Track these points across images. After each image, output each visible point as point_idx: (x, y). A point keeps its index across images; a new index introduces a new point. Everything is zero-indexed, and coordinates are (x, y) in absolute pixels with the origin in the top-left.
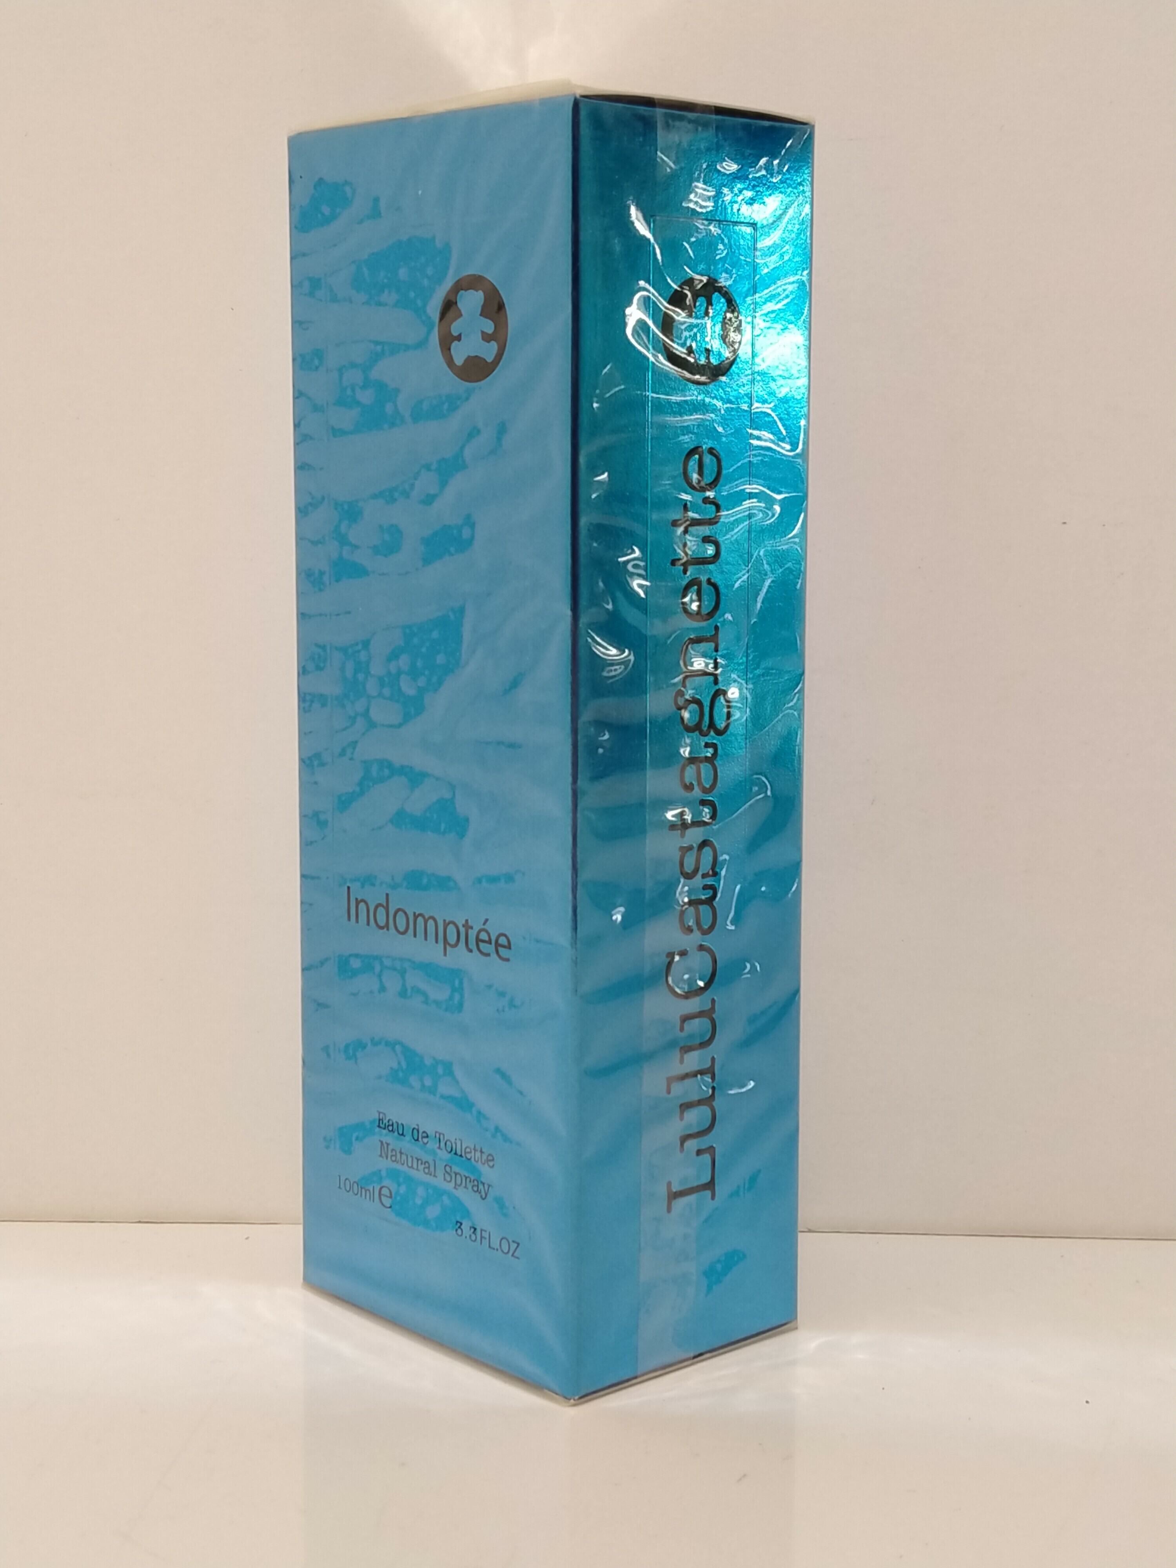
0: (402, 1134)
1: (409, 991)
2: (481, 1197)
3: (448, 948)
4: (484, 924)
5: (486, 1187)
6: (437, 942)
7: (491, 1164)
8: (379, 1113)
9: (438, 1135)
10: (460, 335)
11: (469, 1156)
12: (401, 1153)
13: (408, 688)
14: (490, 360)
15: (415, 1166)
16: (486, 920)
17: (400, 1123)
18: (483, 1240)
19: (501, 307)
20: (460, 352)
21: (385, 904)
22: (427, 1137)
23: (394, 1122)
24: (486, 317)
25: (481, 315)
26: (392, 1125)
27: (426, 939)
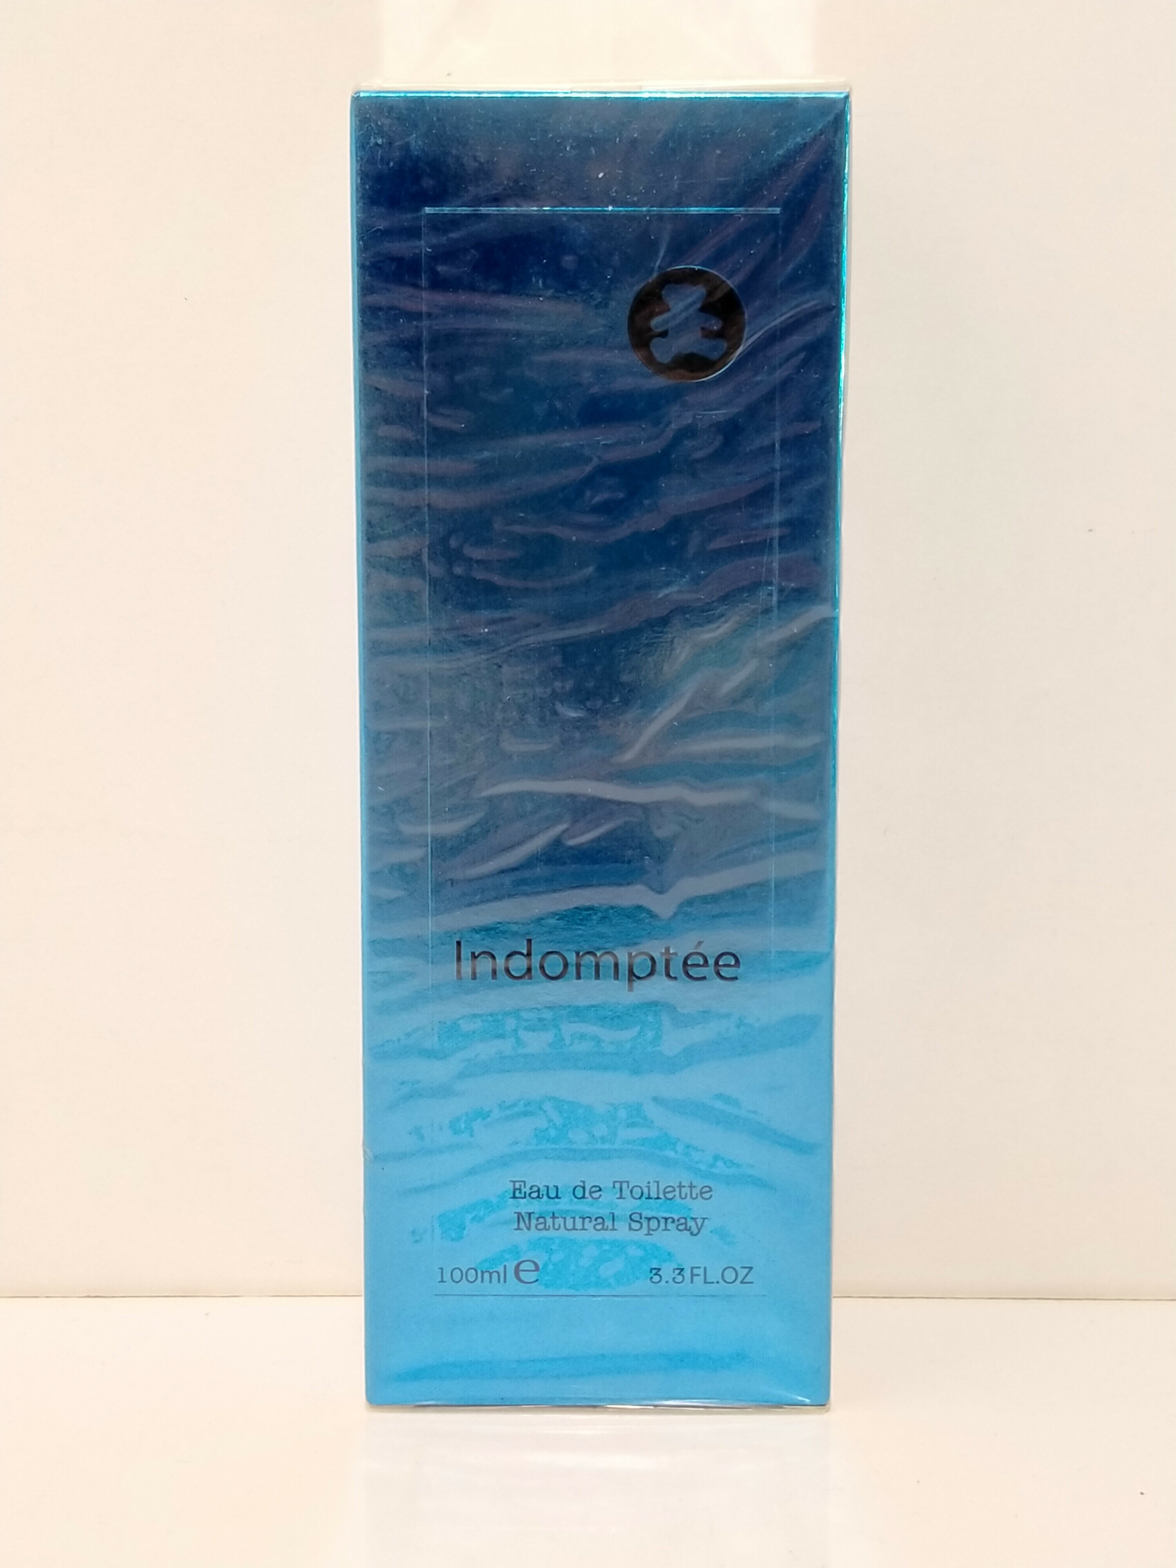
0: (557, 1197)
2: (692, 1234)
5: (699, 1222)
7: (707, 1196)
8: (514, 1182)
9: (618, 1185)
11: (670, 1195)
12: (554, 1217)
15: (579, 1225)
17: (551, 1186)
18: (695, 1278)
22: (600, 1190)
23: (541, 1187)
26: (538, 1191)
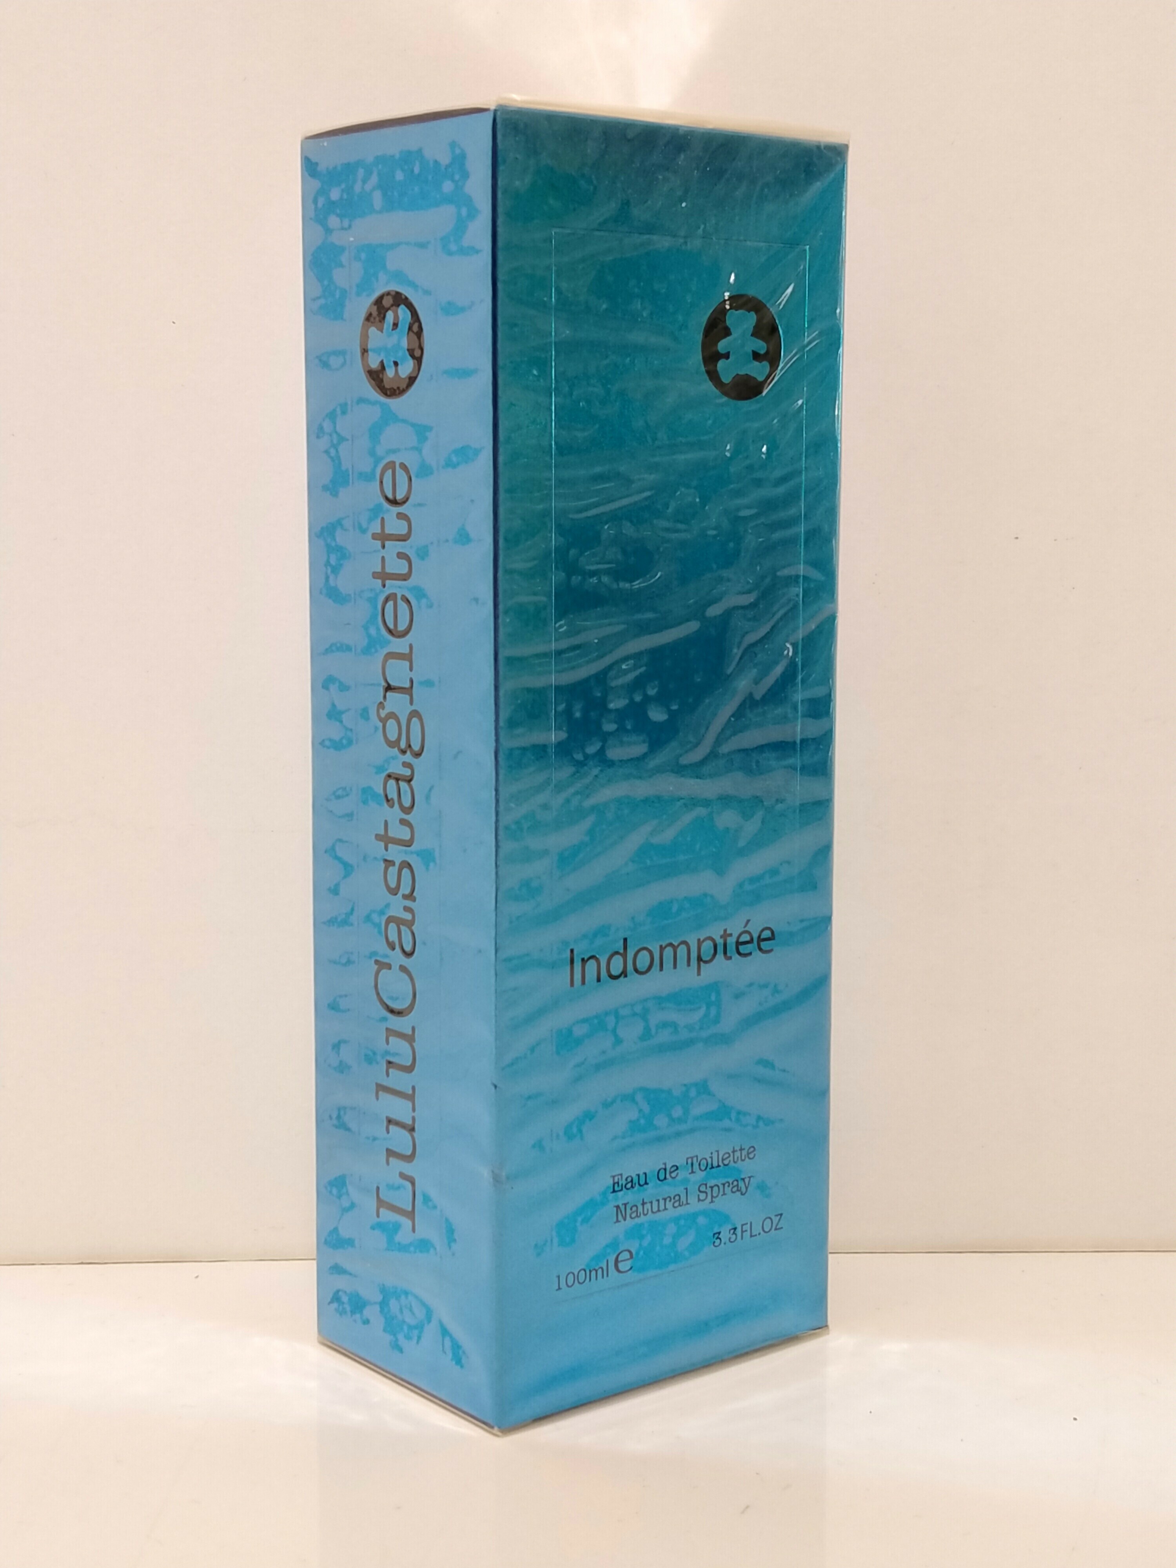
0: (645, 1184)
1: (653, 1031)
2: (742, 1193)
3: (702, 964)
4: (745, 926)
5: (747, 1181)
6: (689, 964)
7: (752, 1155)
8: (614, 1176)
9: (689, 1161)
10: (728, 353)
11: (726, 1162)
12: (643, 1203)
13: (657, 715)
14: (761, 379)
15: (662, 1206)
16: (748, 921)
17: (641, 1173)
18: (744, 1234)
19: (774, 329)
20: (727, 370)
21: (622, 951)
22: (677, 1169)
23: (633, 1176)
24: (757, 337)
25: (752, 335)
26: (632, 1181)
27: (675, 966)
